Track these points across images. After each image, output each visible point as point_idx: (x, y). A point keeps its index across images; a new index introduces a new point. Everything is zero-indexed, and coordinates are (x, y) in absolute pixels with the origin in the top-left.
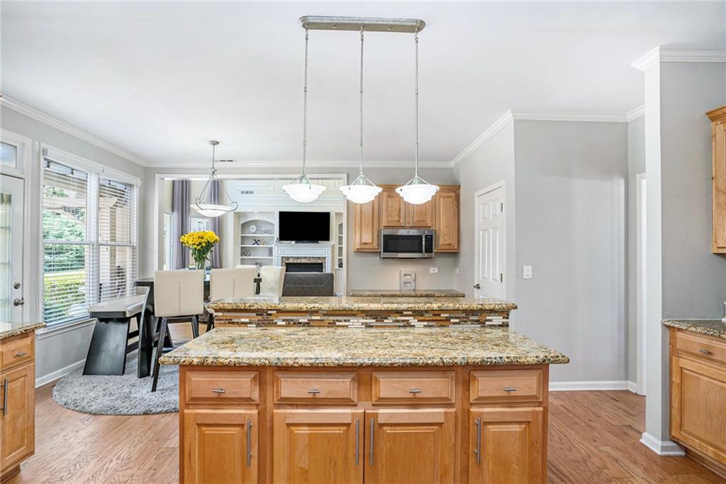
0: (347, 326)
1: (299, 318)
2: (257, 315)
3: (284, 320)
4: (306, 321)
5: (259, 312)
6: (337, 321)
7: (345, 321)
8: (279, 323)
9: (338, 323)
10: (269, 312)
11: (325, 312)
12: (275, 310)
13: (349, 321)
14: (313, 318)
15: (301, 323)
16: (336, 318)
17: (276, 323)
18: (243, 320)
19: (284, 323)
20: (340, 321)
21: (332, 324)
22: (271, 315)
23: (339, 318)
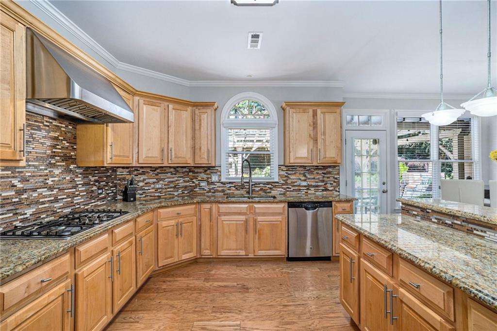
0: (483, 237)
1: (445, 219)
2: (421, 211)
3: (436, 219)
4: (450, 223)
5: (423, 209)
6: (475, 229)
7: (482, 231)
8: (433, 220)
9: (475, 232)
10: (428, 210)
11: (465, 219)
12: (431, 210)
13: (485, 232)
14: (456, 222)
15: (446, 223)
16: (474, 226)
17: (431, 219)
18: (414, 212)
19: (436, 221)
20: (477, 230)
21: (470, 232)
22: (428, 212)
23: (477, 227)
